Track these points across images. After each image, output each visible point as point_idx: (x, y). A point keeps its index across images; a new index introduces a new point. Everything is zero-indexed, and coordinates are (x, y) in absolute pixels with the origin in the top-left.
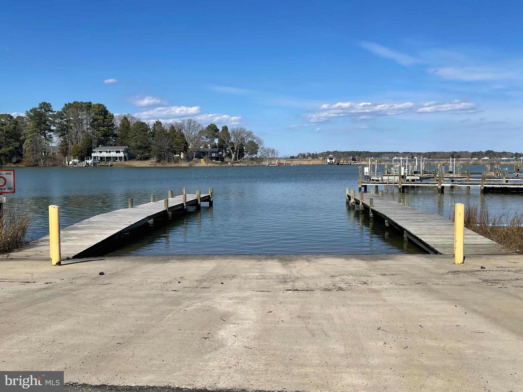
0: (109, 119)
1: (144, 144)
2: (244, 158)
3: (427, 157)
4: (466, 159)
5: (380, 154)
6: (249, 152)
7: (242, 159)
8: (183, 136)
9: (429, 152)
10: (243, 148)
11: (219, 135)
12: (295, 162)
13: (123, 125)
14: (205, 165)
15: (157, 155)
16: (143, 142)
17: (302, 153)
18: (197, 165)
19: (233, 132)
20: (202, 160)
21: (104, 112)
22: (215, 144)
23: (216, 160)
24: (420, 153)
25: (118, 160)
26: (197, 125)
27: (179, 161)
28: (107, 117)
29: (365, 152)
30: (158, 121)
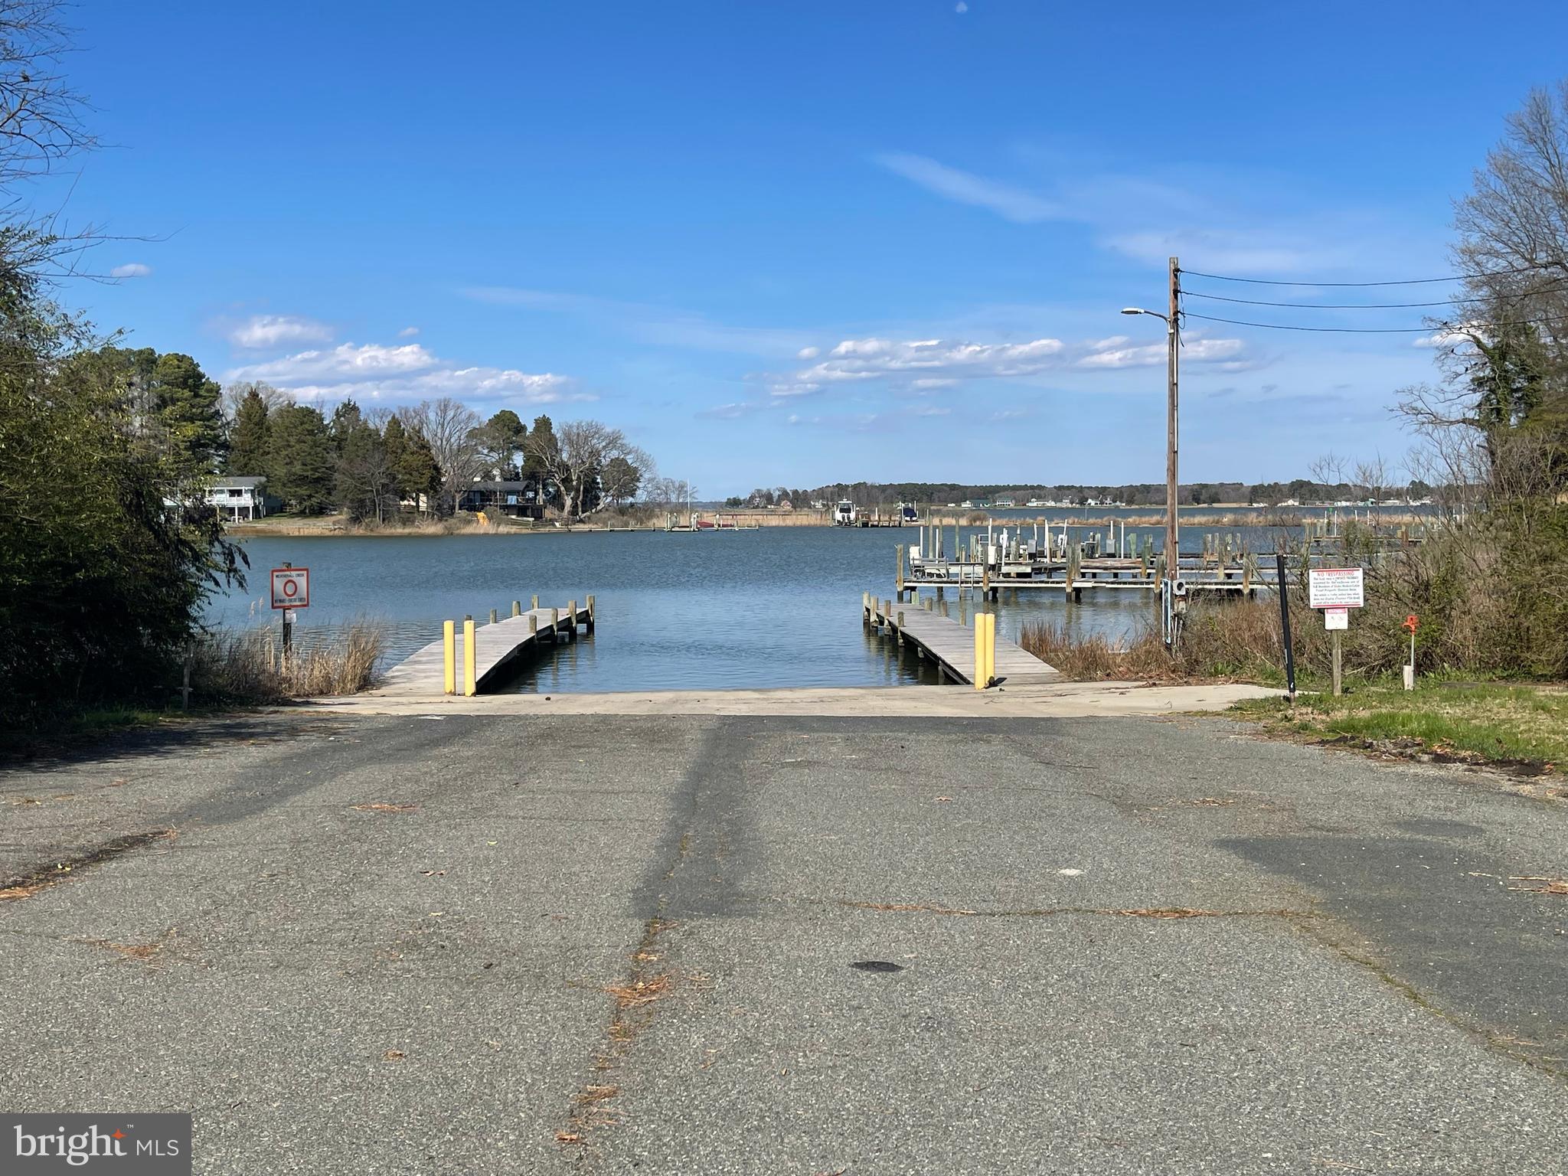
0: (205, 398)
1: (312, 469)
2: (599, 508)
3: (1124, 500)
4: (1234, 505)
5: (990, 492)
6: (612, 492)
7: (594, 511)
8: (425, 447)
9: (1131, 486)
10: (594, 481)
11: (526, 442)
12: (747, 520)
13: (249, 416)
14: (492, 531)
15: (352, 501)
16: (312, 464)
17: (764, 489)
18: (469, 530)
19: (568, 436)
20: (481, 515)
21: (191, 379)
22: (515, 467)
23: (518, 515)
24: (1105, 489)
25: (236, 517)
26: (463, 416)
27: (415, 518)
28: (201, 393)
29: (946, 485)
30: (349, 404)
